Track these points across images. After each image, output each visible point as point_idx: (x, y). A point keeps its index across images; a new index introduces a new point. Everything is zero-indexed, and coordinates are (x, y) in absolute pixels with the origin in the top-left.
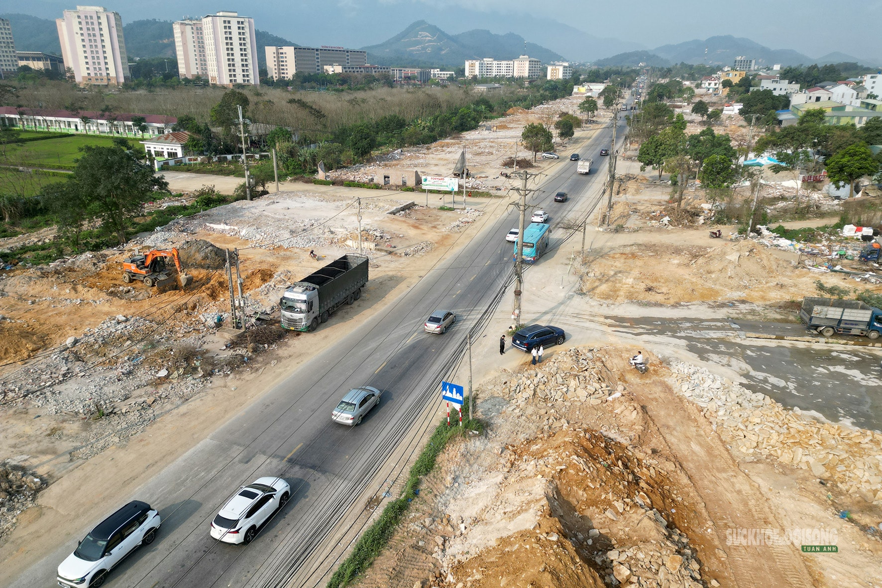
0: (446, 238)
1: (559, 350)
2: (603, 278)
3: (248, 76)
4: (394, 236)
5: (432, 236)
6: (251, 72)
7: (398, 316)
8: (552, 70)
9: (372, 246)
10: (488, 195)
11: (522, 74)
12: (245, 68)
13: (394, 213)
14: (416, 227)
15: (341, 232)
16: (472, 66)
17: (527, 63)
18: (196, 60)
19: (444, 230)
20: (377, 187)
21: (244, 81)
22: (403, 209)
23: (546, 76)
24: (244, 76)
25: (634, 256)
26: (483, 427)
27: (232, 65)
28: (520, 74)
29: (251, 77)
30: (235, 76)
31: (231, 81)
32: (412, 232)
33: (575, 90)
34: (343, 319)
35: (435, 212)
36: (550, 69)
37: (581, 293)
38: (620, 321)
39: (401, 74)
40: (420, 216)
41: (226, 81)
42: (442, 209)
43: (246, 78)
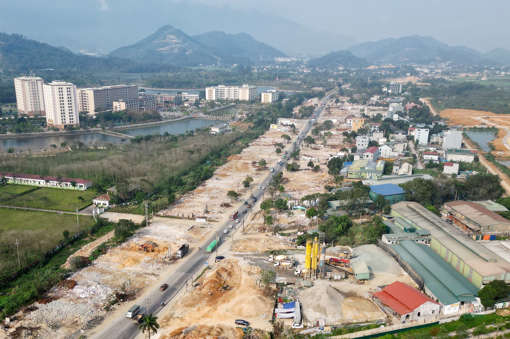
0: (203, 237)
1: (223, 260)
2: (237, 247)
3: (72, 119)
4: (191, 238)
5: (200, 237)
6: (74, 117)
7: (196, 255)
8: (265, 95)
9: (187, 240)
10: (214, 221)
11: (244, 98)
12: (71, 115)
13: (189, 230)
14: (195, 234)
15: (178, 237)
16: (211, 91)
17: (248, 91)
18: (31, 102)
19: (203, 235)
20: (180, 218)
21: (70, 122)
22: (191, 228)
23: (261, 101)
24: (70, 119)
25: (245, 241)
26: (210, 269)
27: (63, 113)
28: (243, 98)
29: (75, 119)
30: (65, 119)
31: (62, 123)
32: (195, 236)
33: (271, 127)
34: (186, 256)
35: (199, 229)
36: (263, 94)
37: (231, 250)
38: (235, 255)
39: (162, 99)
40: (196, 230)
41: (59, 122)
42: (201, 227)
43: (72, 121)
